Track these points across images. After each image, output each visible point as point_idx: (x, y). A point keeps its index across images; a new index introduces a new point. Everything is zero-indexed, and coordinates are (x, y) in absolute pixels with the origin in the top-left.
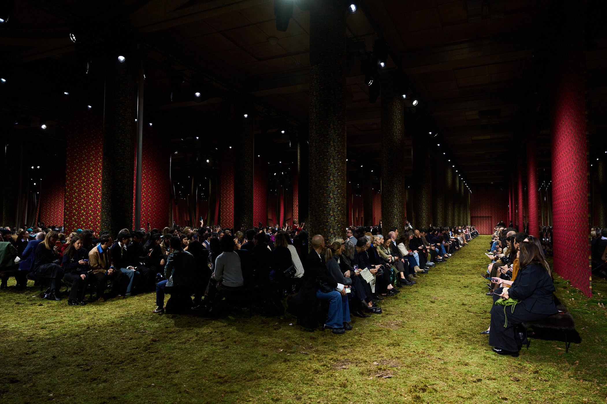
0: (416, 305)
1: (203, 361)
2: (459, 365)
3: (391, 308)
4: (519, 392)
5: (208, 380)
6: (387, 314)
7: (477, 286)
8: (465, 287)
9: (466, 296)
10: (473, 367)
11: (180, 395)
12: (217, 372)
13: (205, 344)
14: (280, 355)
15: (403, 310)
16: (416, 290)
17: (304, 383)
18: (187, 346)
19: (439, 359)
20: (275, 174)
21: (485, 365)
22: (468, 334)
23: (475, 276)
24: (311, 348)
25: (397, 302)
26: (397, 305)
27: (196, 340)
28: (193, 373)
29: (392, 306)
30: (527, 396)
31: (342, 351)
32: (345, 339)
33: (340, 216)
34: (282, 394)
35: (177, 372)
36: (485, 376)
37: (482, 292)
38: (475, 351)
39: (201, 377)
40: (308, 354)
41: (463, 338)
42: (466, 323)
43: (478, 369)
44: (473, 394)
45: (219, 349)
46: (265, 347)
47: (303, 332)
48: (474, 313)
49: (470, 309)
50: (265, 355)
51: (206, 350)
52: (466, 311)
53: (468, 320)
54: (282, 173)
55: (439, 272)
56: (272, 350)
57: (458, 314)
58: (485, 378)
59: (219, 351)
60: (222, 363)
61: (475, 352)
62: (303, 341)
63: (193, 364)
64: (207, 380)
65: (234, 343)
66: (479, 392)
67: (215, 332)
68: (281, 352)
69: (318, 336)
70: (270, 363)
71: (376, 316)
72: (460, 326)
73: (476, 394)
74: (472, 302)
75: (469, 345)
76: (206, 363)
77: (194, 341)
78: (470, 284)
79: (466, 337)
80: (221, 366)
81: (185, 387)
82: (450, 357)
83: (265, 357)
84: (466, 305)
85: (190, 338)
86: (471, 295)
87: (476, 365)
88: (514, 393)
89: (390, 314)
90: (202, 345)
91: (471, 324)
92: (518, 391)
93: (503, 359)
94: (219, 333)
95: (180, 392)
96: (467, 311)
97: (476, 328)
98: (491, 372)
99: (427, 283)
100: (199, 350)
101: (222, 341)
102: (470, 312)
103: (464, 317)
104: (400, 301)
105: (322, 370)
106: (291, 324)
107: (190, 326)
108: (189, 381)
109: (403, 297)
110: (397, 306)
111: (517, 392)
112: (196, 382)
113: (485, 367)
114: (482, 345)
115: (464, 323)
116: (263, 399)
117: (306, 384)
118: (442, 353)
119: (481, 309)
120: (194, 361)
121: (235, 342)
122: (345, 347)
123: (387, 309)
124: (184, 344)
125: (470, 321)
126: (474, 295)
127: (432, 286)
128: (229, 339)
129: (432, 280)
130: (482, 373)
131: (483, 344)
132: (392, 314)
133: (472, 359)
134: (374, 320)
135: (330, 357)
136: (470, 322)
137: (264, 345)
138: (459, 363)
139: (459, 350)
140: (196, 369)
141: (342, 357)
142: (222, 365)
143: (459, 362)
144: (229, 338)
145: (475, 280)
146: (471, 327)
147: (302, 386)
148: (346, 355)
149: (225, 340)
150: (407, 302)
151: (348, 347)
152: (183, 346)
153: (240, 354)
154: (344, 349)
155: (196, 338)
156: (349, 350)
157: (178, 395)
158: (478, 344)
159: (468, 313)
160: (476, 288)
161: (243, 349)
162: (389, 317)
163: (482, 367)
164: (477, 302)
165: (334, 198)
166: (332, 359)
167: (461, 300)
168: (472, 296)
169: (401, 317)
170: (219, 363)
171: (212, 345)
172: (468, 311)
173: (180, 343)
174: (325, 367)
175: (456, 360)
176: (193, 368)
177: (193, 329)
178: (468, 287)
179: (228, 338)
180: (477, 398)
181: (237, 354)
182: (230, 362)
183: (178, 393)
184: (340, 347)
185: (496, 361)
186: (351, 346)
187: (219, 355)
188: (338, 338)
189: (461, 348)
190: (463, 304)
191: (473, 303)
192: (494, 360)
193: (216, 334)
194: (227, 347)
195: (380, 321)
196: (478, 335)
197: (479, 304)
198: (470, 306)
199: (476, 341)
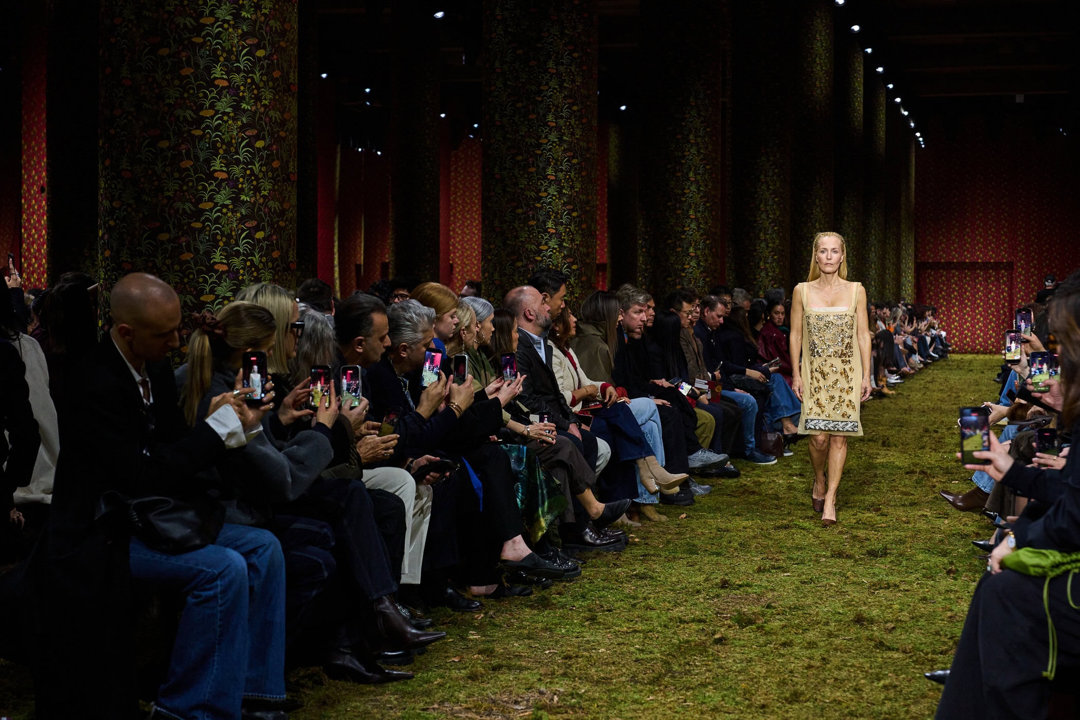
0: (639, 626)
3: (517, 646)
6: (494, 669)
7: (928, 550)
8: (873, 554)
9: (876, 586)
15: (571, 651)
16: (640, 569)
23: (920, 513)
25: (545, 617)
26: (545, 629)
29: (519, 637)
33: (266, 186)
37: (949, 572)
42: (867, 689)
48: (904, 652)
49: (890, 637)
52: (873, 643)
53: (879, 680)
55: (752, 498)
57: (835, 661)
71: (442, 677)
72: (840, 703)
74: (901, 610)
78: (896, 543)
84: (872, 621)
86: (896, 586)
89: (509, 668)
91: (892, 695)
96: (876, 647)
97: (913, 708)
99: (696, 542)
102: (890, 649)
103: (861, 668)
104: (562, 617)
109: (575, 598)
110: (547, 634)
115: (857, 690)
119: (937, 633)
123: (499, 649)
125: (887, 682)
126: (911, 583)
127: (718, 554)
129: (719, 530)
132: (521, 669)
134: (428, 693)
136: (885, 687)
145: (922, 525)
146: (888, 704)
150: (593, 619)
159: (880, 656)
160: (921, 557)
162: (506, 677)
164: (923, 609)
165: (233, 89)
167: (849, 604)
168: (902, 587)
169: (565, 675)
172: (881, 645)
178: (885, 553)
190: (859, 620)
191: (905, 616)
195: (462, 696)
197: (931, 618)
198: (890, 626)
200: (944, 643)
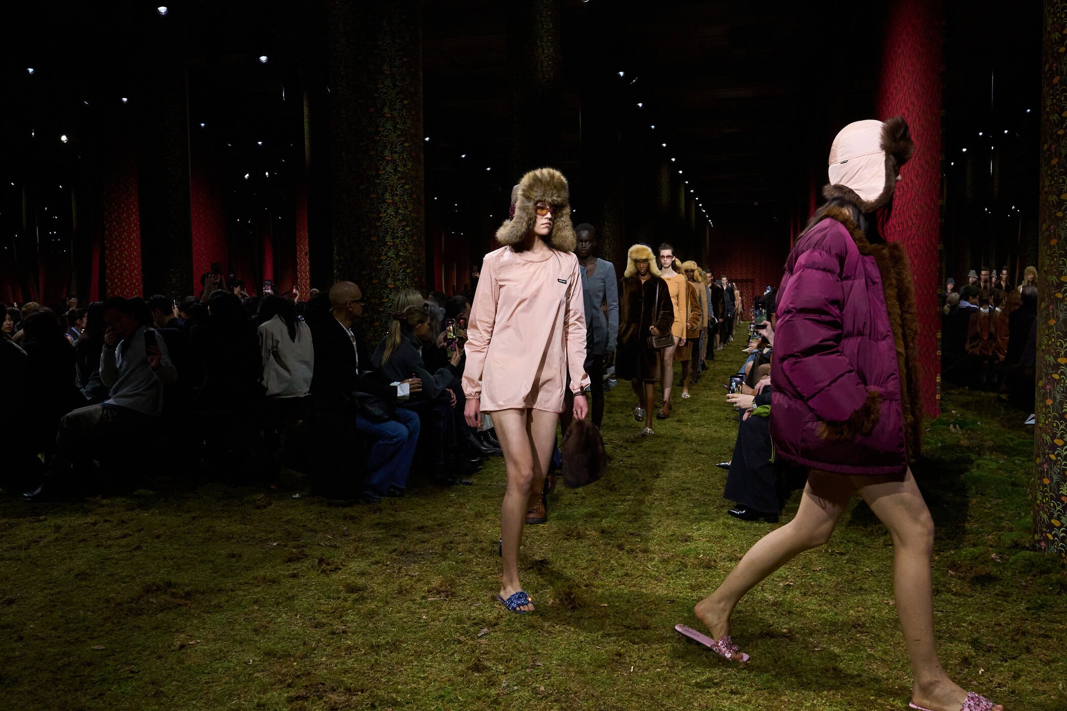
1: (77, 576)
2: (671, 541)
4: (788, 575)
5: (93, 611)
7: (717, 409)
10: (700, 544)
11: (20, 644)
12: (114, 595)
13: (81, 545)
14: (272, 552)
17: (329, 597)
18: (34, 552)
19: (631, 534)
20: (247, 176)
21: (725, 537)
22: (694, 490)
24: (346, 536)
27: (56, 540)
28: (53, 601)
30: (803, 580)
31: (418, 535)
32: (424, 515)
33: (411, 248)
34: (279, 620)
35: (10, 602)
36: (724, 555)
38: (706, 516)
39: (73, 608)
40: (339, 547)
41: (683, 497)
42: (691, 471)
43: (709, 545)
44: (698, 585)
45: (118, 553)
46: (233, 541)
47: (325, 509)
48: (707, 455)
50: (233, 556)
51: (83, 556)
54: (267, 174)
56: (250, 545)
57: (676, 459)
58: (724, 559)
59: (116, 556)
60: (126, 576)
61: (706, 519)
62: (327, 524)
63: (51, 586)
64: (88, 610)
65: (156, 540)
66: (710, 581)
67: (106, 521)
68: (274, 548)
69: (363, 512)
70: (247, 569)
71: (497, 470)
73: (703, 585)
75: (695, 507)
76: (85, 579)
77: (50, 542)
78: (703, 406)
79: (689, 494)
80: (124, 583)
81: (32, 628)
82: (655, 531)
83: (234, 560)
84: (692, 441)
85: (41, 537)
87: (708, 539)
88: (778, 577)
90: (73, 549)
91: (702, 474)
92: (787, 573)
93: (762, 525)
94: (116, 522)
95: (21, 639)
96: (694, 452)
97: (711, 479)
98: (736, 548)
100: (65, 559)
101: (124, 536)
102: (700, 453)
105: (373, 572)
106: (297, 495)
107: (39, 515)
108: (42, 616)
111: (784, 576)
112: (62, 617)
113: (726, 541)
114: (722, 507)
116: (233, 633)
117: (333, 598)
118: (636, 525)
120: (52, 580)
121: (158, 537)
122: (426, 529)
124: (25, 549)
125: (700, 468)
126: (709, 424)
128: (142, 532)
130: (718, 550)
131: (723, 504)
133: (698, 530)
135: (390, 548)
136: (698, 470)
137: (233, 538)
138: (673, 538)
139: (673, 517)
140: (59, 592)
141: (417, 547)
142: (127, 580)
143: (672, 535)
144: (142, 529)
147: (326, 603)
148: (427, 541)
149: (130, 535)
151: (431, 528)
152: (23, 554)
153: (172, 558)
154: (424, 532)
155: (57, 535)
156: (433, 534)
157: (15, 645)
158: (713, 505)
161: (177, 549)
163: (719, 542)
165: (394, 204)
166: (395, 550)
170: (117, 577)
171: (98, 546)
173: (13, 548)
174: (380, 565)
175: (665, 534)
176: (52, 592)
177: (46, 520)
179: (139, 531)
180: (706, 591)
181: (165, 558)
182: (147, 574)
183: (16, 641)
184: (414, 530)
185: (746, 531)
186: (439, 525)
187: (117, 563)
188: (410, 513)
189: (677, 514)
191: (706, 439)
192: (743, 528)
193: (107, 525)
194: (138, 548)
196: (714, 490)
198: (701, 443)
199: (709, 500)
200: (725, 450)
